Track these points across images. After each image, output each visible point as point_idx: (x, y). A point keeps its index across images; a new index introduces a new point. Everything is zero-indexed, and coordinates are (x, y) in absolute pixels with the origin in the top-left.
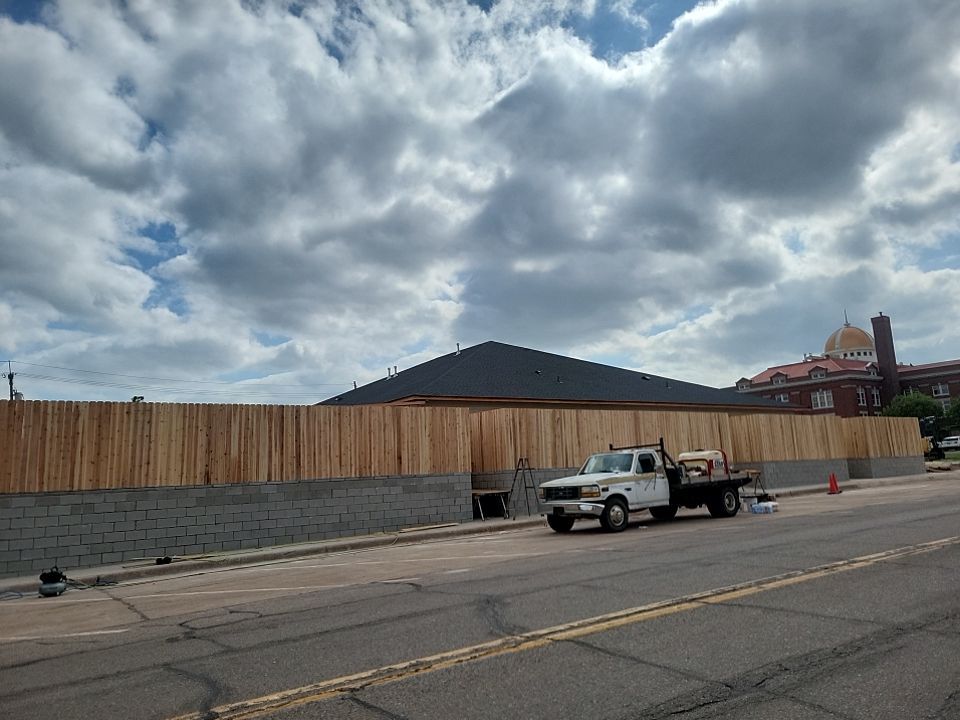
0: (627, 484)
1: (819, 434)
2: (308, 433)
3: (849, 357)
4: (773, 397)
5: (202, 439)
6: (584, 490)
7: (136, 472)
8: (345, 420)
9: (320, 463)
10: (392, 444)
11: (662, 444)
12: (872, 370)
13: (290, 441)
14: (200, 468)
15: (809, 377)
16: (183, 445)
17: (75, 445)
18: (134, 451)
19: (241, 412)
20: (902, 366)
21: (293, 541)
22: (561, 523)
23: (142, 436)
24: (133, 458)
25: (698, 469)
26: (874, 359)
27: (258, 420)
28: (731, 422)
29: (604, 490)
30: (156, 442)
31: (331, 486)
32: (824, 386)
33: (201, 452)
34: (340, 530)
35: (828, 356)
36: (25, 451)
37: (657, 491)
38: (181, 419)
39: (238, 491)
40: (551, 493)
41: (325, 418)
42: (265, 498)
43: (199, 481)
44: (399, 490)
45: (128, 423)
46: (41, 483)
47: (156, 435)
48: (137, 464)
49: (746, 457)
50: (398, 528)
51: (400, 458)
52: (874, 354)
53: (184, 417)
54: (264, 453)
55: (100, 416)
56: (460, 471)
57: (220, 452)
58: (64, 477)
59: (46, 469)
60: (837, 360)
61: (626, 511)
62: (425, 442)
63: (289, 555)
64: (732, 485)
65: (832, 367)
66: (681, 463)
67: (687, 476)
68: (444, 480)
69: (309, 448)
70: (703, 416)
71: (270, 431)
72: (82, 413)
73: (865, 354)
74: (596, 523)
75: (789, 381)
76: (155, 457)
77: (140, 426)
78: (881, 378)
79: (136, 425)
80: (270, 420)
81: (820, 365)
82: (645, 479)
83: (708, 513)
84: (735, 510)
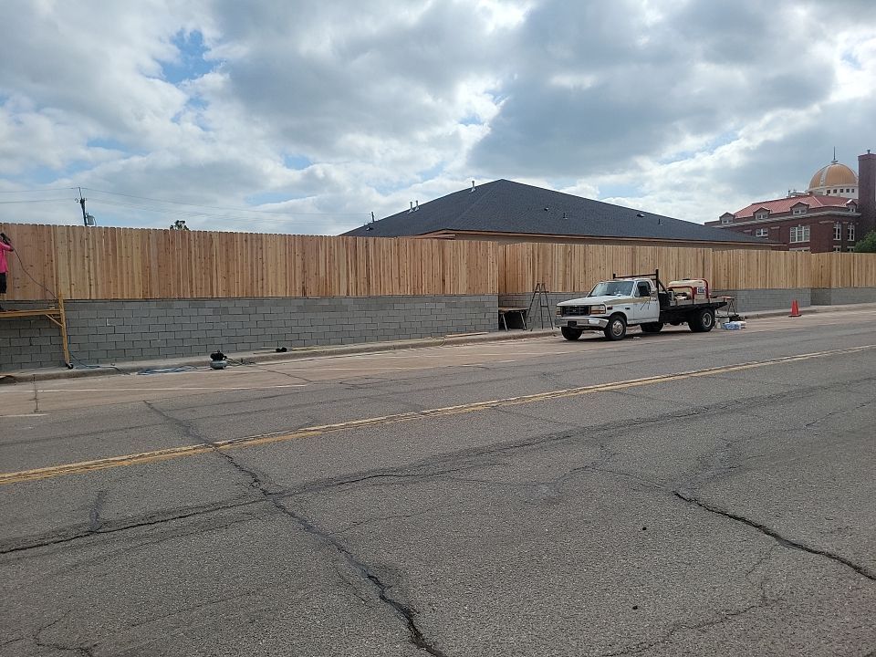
0: (627, 305)
1: (789, 267)
2: (375, 260)
3: (832, 194)
4: (752, 234)
5: (299, 262)
6: (593, 308)
7: (255, 285)
8: (402, 250)
9: (384, 282)
10: (438, 270)
11: (657, 275)
12: (852, 207)
13: (362, 265)
14: (299, 284)
15: (791, 213)
16: (286, 266)
17: (211, 264)
18: (252, 269)
19: (325, 242)
21: (365, 341)
22: (572, 333)
23: (257, 258)
24: (252, 274)
25: (684, 294)
27: (338, 248)
28: (714, 256)
29: (609, 309)
30: (267, 263)
31: (392, 300)
32: (803, 222)
33: (299, 271)
34: (400, 333)
35: (811, 193)
36: (179, 268)
37: (651, 310)
38: (283, 245)
39: (326, 303)
40: (566, 311)
41: (387, 246)
42: (345, 308)
43: (299, 294)
44: (440, 306)
45: (247, 247)
46: (192, 292)
47: (267, 258)
48: (255, 280)
49: (723, 286)
50: (442, 334)
51: (444, 280)
52: (857, 191)
53: (286, 244)
54: (343, 274)
55: (227, 243)
56: (490, 292)
57: (312, 272)
58: (206, 288)
59: (194, 281)
60: (819, 196)
61: (625, 325)
62: (463, 269)
63: (368, 350)
64: (711, 308)
65: (814, 203)
66: (671, 289)
67: (675, 299)
68: (477, 299)
70: (691, 250)
71: (347, 257)
72: (214, 240)
73: (848, 191)
74: (602, 334)
75: (771, 216)
76: (267, 275)
77: (255, 252)
78: (859, 214)
79: (252, 250)
80: (347, 249)
81: (803, 201)
82: (642, 301)
83: (688, 328)
84: (711, 327)
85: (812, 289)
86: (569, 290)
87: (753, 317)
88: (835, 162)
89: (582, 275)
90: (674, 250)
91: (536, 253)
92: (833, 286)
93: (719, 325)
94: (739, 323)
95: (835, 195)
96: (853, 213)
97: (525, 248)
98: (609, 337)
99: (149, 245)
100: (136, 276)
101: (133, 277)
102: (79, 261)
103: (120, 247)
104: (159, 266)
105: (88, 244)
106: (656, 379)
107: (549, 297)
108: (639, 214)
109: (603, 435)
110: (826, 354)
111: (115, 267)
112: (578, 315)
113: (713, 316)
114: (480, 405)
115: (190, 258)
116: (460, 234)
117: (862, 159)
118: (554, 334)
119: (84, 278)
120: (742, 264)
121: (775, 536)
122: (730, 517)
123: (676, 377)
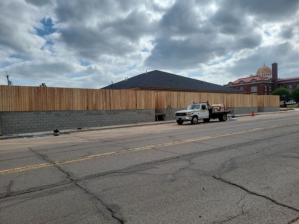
0: (198, 113)
1: (251, 100)
3: (264, 76)
4: (239, 89)
5: (86, 98)
6: (187, 114)
7: (70, 107)
8: (122, 94)
9: (116, 105)
10: (135, 101)
11: (208, 102)
12: (270, 80)
13: (108, 99)
14: (86, 106)
15: (251, 82)
16: (81, 99)
17: (54, 98)
19: (95, 91)
20: (279, 79)
21: (109, 125)
22: (180, 122)
23: (71, 97)
24: (69, 102)
25: (217, 109)
26: (271, 77)
27: (100, 93)
28: (226, 96)
29: (192, 114)
30: (74, 98)
31: (119, 111)
32: (255, 85)
33: (86, 101)
34: (122, 122)
35: (257, 75)
36: (42, 100)
37: (206, 114)
38: (80, 93)
39: (95, 112)
40: (178, 114)
41: (117, 93)
42: (102, 114)
43: (86, 109)
44: (135, 113)
45: (67, 93)
46: (47, 108)
47: (74, 97)
48: (70, 104)
49: (230, 106)
50: (136, 123)
51: (136, 104)
52: (271, 75)
53: (81, 92)
54: (101, 102)
55: (60, 91)
56: (152, 108)
57: (91, 102)
58: (52, 107)
59: (48, 105)
60: (260, 77)
61: (198, 119)
62: (143, 100)
63: (110, 128)
64: (226, 113)
65: (258, 79)
66: (212, 107)
67: (214, 111)
68: (148, 111)
69: (113, 101)
70: (219, 94)
71: (103, 96)
72: (55, 90)
73: (269, 75)
74: (190, 122)
75: (244, 83)
76: (74, 102)
77: (70, 94)
78: (272, 83)
79: (69, 94)
80: (103, 93)
81: (254, 78)
82: (203, 111)
83: (219, 120)
84: (226, 120)
85: (258, 107)
86: (179, 107)
87: (239, 116)
88: (264, 66)
89: (183, 103)
90: (213, 94)
91: (168, 95)
92: (265, 106)
93: (228, 119)
94: (235, 118)
95: (265, 76)
96: (270, 82)
97: (164, 93)
98: (193, 123)
99: (31, 92)
100: (27, 103)
101: (25, 103)
102: (6, 98)
103: (21, 93)
104: (35, 99)
105: (9, 92)
106: (208, 137)
107: (173, 110)
108: (202, 82)
109: (190, 157)
110: (262, 129)
111: (19, 100)
112: (182, 116)
113: (226, 116)
114: (148, 147)
115: (46, 97)
116: (142, 89)
117: (273, 65)
118: (174, 122)
119: (7, 104)
120: (235, 99)
121: (246, 190)
122: (232, 184)
123: (214, 137)
